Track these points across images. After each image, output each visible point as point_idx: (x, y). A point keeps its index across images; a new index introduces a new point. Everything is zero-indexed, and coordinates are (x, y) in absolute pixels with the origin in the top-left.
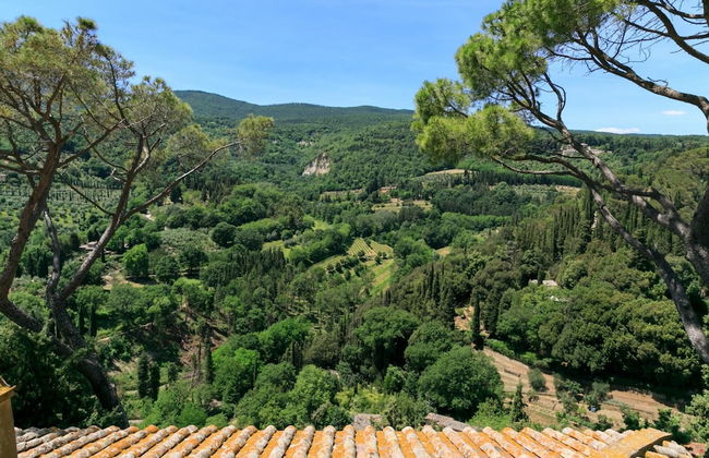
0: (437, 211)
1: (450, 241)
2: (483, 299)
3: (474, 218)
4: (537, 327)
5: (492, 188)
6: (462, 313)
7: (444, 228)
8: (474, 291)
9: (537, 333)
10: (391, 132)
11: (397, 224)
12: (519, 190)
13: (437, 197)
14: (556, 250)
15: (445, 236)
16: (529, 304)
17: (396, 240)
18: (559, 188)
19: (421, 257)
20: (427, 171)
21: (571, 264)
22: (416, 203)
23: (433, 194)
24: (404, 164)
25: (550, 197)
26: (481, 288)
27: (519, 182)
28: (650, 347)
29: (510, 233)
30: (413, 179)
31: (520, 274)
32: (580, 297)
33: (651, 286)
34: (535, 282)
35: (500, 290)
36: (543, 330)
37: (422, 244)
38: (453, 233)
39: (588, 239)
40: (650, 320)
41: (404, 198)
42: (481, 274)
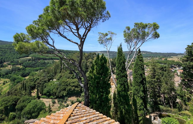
0: (24, 68)
1: (29, 74)
2: (39, 87)
3: (35, 68)
4: (53, 90)
5: (39, 61)
6: (33, 92)
7: (27, 72)
8: (36, 85)
9: (53, 91)
10: (7, 47)
11: (11, 72)
12: (46, 61)
13: (24, 64)
14: (55, 73)
15: (27, 74)
16: (50, 85)
17: (11, 77)
18: (55, 60)
19: (20, 80)
20: (20, 58)
21: (59, 75)
22: (17, 66)
23: (22, 63)
24: (12, 56)
25: (53, 62)
26: (38, 85)
27: (46, 59)
28: (74, 88)
29: (45, 71)
30: (15, 60)
31: (48, 79)
32: (61, 81)
33: (73, 77)
34: (51, 80)
35: (43, 84)
36: (54, 90)
37: (20, 77)
38: (30, 73)
39: (61, 70)
40: (73, 83)
41: (13, 65)
42: (38, 81)
